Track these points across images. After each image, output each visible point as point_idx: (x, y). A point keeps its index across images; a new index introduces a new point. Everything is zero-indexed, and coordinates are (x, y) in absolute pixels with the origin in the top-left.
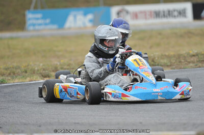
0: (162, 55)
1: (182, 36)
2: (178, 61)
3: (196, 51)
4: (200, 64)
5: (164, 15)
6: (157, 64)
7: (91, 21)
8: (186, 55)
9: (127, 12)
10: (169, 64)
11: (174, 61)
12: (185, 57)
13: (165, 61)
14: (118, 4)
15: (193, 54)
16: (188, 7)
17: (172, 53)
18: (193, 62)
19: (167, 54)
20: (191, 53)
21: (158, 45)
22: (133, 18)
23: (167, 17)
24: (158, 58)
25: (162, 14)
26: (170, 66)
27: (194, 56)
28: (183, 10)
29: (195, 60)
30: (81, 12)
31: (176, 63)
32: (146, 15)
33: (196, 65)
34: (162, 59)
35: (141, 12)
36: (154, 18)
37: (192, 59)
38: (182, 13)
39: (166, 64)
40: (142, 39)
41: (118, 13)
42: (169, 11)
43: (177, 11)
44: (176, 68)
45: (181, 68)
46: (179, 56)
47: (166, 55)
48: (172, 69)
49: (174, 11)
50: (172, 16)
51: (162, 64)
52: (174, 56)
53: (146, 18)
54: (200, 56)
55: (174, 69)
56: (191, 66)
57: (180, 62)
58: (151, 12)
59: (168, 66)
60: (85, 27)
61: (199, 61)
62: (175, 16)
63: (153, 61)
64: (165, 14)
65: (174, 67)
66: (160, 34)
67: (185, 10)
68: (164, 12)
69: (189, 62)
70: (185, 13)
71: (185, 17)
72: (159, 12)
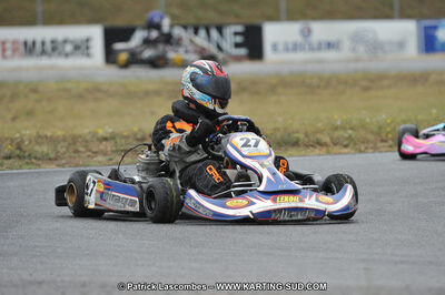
0: (39, 136)
1: (80, 97)
2: (71, 149)
3: (111, 130)
4: (119, 158)
5: (43, 51)
6: (27, 154)
8: (88, 137)
10: (53, 156)
11: (64, 150)
12: (87, 141)
13: (44, 149)
15: (105, 135)
16: (96, 34)
17: (60, 133)
18: (105, 154)
19: (49, 134)
20: (101, 132)
21: (30, 113)
23: (50, 55)
24: (30, 141)
25: (38, 46)
26: (56, 159)
27: (105, 139)
28: (82, 42)
29: (109, 149)
31: (68, 154)
32: (4, 50)
33: (111, 160)
34: (38, 143)
36: (22, 56)
37: (102, 147)
38: (82, 47)
39: (47, 154)
42: (53, 42)
43: (72, 42)
44: (68, 164)
45: (77, 165)
46: (75, 140)
47: (46, 137)
48: (58, 166)
49: (65, 41)
50: (60, 54)
51: (38, 155)
52: (64, 139)
53: (4, 57)
54: (118, 141)
55: (63, 166)
56: (99, 162)
57: (76, 151)
58: (14, 42)
59: (50, 159)
61: (117, 151)
62: (67, 55)
63: (19, 148)
64: (46, 49)
65: (64, 161)
66: (35, 91)
67: (87, 40)
68: (43, 43)
69: (96, 153)
70: (88, 48)
71: (88, 55)
72: (34, 43)
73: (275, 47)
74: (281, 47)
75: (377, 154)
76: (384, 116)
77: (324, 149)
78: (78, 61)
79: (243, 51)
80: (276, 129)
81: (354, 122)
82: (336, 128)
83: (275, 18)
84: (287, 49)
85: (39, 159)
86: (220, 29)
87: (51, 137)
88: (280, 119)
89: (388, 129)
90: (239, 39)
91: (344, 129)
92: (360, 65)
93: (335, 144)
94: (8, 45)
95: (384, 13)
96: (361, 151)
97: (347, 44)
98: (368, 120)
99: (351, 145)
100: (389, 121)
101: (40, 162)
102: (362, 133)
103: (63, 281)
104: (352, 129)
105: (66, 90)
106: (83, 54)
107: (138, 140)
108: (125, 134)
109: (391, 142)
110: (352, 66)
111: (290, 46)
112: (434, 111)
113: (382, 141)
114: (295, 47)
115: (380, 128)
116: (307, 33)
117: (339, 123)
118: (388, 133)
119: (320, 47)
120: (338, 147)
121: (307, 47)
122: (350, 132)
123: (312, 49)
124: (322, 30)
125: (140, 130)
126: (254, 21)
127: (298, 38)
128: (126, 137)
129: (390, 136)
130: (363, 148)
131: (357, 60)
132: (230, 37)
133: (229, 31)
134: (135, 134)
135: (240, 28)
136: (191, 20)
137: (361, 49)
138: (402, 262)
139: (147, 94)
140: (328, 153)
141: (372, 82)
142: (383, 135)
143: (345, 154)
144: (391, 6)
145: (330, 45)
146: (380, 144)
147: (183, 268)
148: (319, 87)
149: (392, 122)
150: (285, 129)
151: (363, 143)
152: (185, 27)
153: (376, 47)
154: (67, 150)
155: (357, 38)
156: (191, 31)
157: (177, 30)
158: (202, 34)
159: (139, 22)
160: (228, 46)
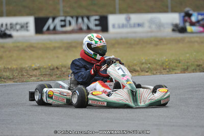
0: (5, 68)
1: (24, 50)
2: (20, 74)
3: (38, 65)
4: (42, 78)
8: (28, 69)
10: (12, 77)
11: (17, 74)
12: (27, 70)
13: (7, 74)
15: (35, 67)
16: (31, 20)
17: (15, 67)
18: (35, 76)
19: (10, 67)
20: (34, 66)
21: (1, 58)
23: (10, 30)
24: (1, 70)
25: (4, 26)
26: (13, 79)
27: (36, 69)
28: (24, 24)
29: (37, 74)
31: (18, 76)
33: (39, 79)
34: (4, 71)
37: (34, 73)
38: (24, 27)
39: (9, 77)
42: (11, 24)
43: (20, 24)
44: (19, 81)
45: (23, 82)
46: (22, 69)
47: (8, 68)
48: (14, 82)
49: (17, 24)
50: (14, 30)
51: (5, 77)
52: (17, 69)
54: (42, 70)
55: (16, 82)
56: (33, 80)
57: (22, 75)
59: (10, 79)
61: (41, 75)
62: (17, 30)
64: (8, 27)
65: (17, 80)
66: (3, 47)
67: (27, 23)
68: (6, 25)
69: (31, 76)
70: (27, 27)
71: (27, 30)
72: (2, 25)
73: (114, 26)
74: (116, 26)
75: (161, 75)
76: (165, 58)
77: (137, 73)
78: (23, 33)
79: (99, 28)
81: (151, 61)
82: (143, 64)
83: (113, 13)
84: (119, 27)
85: (5, 79)
86: (88, 18)
87: (11, 68)
89: (167, 64)
90: (97, 22)
91: (146, 63)
92: (153, 34)
93: (142, 71)
95: (164, 10)
96: (154, 74)
97: (147, 25)
98: (157, 60)
99: (150, 71)
100: (167, 60)
101: (6, 80)
102: (154, 66)
104: (150, 64)
105: (18, 47)
106: (25, 30)
107: (51, 70)
108: (45, 67)
109: (168, 70)
110: (149, 35)
111: (121, 26)
112: (188, 55)
113: (164, 69)
114: (123, 26)
115: (163, 63)
116: (128, 19)
117: (144, 61)
118: (166, 66)
119: (134, 26)
120: (143, 72)
121: (128, 26)
122: (149, 65)
123: (131, 27)
124: (135, 18)
125: (52, 65)
126: (104, 14)
127: (124, 22)
128: (45, 68)
129: (167, 67)
130: (155, 72)
131: (151, 32)
132: (92, 23)
133: (92, 19)
134: (49, 67)
135: (97, 17)
136: (75, 14)
137: (154, 27)
138: (173, 126)
139: (55, 48)
140: (139, 75)
141: (158, 42)
142: (164, 66)
143: (147, 75)
144: (167, 7)
145: (139, 25)
146: (163, 71)
148: (134, 44)
149: (169, 60)
151: (155, 70)
152: (72, 17)
153: (160, 26)
154: (18, 74)
155: (151, 22)
156: (75, 19)
157: (68, 19)
158: (80, 20)
159: (51, 15)
160: (92, 26)
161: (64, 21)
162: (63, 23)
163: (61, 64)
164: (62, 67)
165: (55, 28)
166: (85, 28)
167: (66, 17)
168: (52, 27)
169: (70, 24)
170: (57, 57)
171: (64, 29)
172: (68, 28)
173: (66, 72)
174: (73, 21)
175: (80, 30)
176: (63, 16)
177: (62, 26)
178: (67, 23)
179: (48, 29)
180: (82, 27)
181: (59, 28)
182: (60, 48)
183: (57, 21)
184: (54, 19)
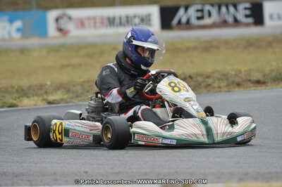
5: (121, 23)
7: (18, 30)
9: (70, 18)
14: (57, 7)
16: (154, 11)
22: (77, 27)
23: (125, 25)
25: (117, 21)
28: (146, 16)
30: (6, 18)
32: (95, 23)
35: (89, 18)
36: (107, 26)
38: (146, 20)
40: (90, 56)
41: (57, 20)
42: (127, 17)
43: (139, 17)
49: (135, 17)
53: (95, 27)
58: (102, 18)
60: (11, 39)
62: (136, 25)
64: (122, 21)
67: (149, 15)
68: (120, 18)
70: (149, 20)
71: (150, 25)
72: (114, 18)
73: (271, 16)
74: (275, 16)
79: (250, 20)
80: (272, 70)
84: (279, 18)
86: (235, 6)
88: (274, 64)
90: (248, 12)
94: (98, 20)
103: (133, 172)
106: (147, 24)
125: (183, 73)
132: (242, 12)
133: (241, 7)
135: (248, 5)
139: (188, 49)
147: (211, 163)
150: (278, 70)
152: (212, 5)
156: (216, 8)
157: (207, 7)
158: (224, 9)
159: (183, 3)
160: (240, 17)
161: (202, 11)
162: (199, 14)
163: (195, 71)
164: (198, 75)
165: (188, 22)
166: (230, 20)
167: (203, 5)
168: (184, 20)
169: (210, 14)
170: (192, 62)
171: (202, 22)
172: (207, 21)
173: (203, 82)
174: (214, 11)
175: (224, 24)
176: (200, 4)
177: (199, 18)
178: (206, 14)
179: (179, 22)
180: (227, 19)
181: (194, 21)
182: (195, 48)
183: (192, 11)
184: (187, 8)
